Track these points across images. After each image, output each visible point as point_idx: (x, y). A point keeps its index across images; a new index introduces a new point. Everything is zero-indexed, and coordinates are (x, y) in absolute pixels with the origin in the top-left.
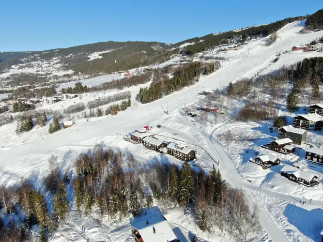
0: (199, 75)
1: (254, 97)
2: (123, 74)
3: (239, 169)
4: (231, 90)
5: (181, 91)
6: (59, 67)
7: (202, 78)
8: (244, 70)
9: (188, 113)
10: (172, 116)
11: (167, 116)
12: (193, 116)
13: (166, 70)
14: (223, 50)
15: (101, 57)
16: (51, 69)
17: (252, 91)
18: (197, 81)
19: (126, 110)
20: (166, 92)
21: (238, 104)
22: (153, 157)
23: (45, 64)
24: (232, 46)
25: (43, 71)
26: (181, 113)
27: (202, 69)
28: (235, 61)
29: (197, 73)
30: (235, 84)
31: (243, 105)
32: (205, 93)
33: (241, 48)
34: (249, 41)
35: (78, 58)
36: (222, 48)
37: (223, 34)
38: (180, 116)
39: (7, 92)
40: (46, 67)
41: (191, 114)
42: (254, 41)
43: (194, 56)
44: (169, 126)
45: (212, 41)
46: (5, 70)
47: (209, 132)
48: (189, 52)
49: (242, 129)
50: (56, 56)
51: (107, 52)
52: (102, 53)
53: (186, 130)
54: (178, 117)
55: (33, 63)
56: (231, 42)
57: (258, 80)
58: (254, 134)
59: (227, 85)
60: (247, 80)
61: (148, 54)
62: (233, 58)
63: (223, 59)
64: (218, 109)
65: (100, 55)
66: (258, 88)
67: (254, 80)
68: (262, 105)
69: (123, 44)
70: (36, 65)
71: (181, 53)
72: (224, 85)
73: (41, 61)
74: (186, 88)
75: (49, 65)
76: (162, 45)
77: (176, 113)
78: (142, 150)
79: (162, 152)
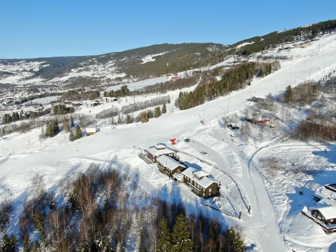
0: (252, 77)
1: (321, 106)
2: (170, 78)
3: (283, 226)
4: (288, 96)
5: (227, 96)
6: (113, 70)
7: (255, 81)
8: (311, 71)
9: (228, 124)
10: (208, 127)
11: (201, 127)
12: (234, 128)
13: (216, 72)
14: (287, 48)
15: (154, 60)
16: (106, 72)
17: (320, 97)
18: (249, 84)
19: (160, 117)
20: (209, 97)
21: (297, 115)
22: (163, 185)
23: (100, 68)
24: (299, 43)
25: (98, 75)
26: (220, 123)
27: (257, 71)
28: (299, 60)
29: (250, 75)
30: (296, 88)
31: (304, 117)
32: (255, 100)
33: (310, 45)
34: (320, 37)
35: (132, 61)
36: (286, 46)
37: (288, 31)
38: (218, 127)
39: (59, 94)
40: (102, 70)
41: (231, 126)
42: (327, 36)
43: (251, 56)
44: (200, 140)
45: (274, 39)
46: (66, 74)
47: (249, 154)
48: (245, 52)
49: (298, 152)
50: (112, 60)
51: (161, 54)
52: (156, 55)
53: (220, 148)
54: (215, 128)
55: (90, 66)
56: (297, 39)
57: (329, 83)
58: (316, 162)
59: (284, 89)
60: (312, 83)
61: (202, 56)
62: (299, 57)
63: (284, 58)
64: (269, 121)
65: (153, 58)
66: (328, 93)
67: (323, 83)
68: (331, 116)
69: (177, 46)
70: (93, 68)
71: (237, 54)
72: (281, 90)
73: (98, 64)
74: (234, 93)
75: (104, 68)
76: (220, 46)
77: (214, 124)
78: (153, 173)
79: (176, 180)
